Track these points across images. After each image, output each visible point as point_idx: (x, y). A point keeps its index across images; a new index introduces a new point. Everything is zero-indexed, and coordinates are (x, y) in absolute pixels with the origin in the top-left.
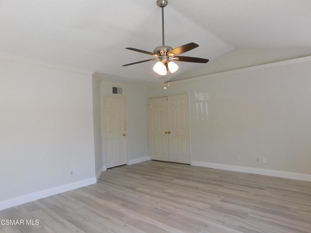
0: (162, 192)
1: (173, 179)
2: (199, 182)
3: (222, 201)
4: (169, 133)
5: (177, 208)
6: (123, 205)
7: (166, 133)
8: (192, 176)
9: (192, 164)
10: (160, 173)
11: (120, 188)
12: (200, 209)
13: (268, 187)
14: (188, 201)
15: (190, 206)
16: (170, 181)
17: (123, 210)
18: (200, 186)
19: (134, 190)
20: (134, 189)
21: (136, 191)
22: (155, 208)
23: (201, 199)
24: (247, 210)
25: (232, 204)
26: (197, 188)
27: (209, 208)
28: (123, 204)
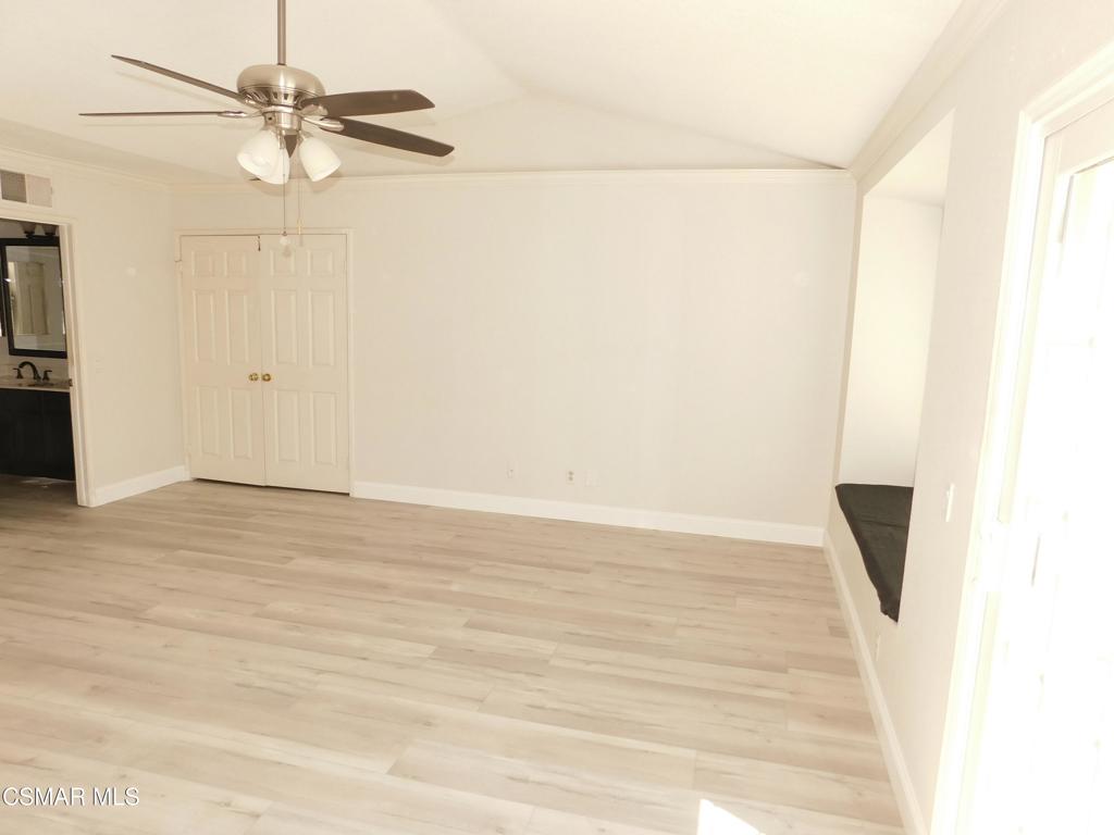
0: (256, 615)
1: (291, 558)
2: (387, 561)
3: (470, 625)
4: (267, 378)
5: (320, 672)
6: (96, 691)
7: (253, 378)
8: (360, 540)
9: (355, 494)
10: (238, 537)
11: (70, 619)
12: (401, 666)
13: (598, 563)
14: (356, 641)
15: (364, 659)
16: (280, 566)
17: (98, 713)
18: (392, 575)
19: (136, 618)
20: (133, 613)
21: (147, 620)
22: (238, 685)
23: (400, 627)
24: (546, 648)
25: (502, 632)
26: (384, 587)
27: (430, 658)
28: (94, 688)
